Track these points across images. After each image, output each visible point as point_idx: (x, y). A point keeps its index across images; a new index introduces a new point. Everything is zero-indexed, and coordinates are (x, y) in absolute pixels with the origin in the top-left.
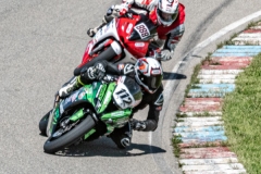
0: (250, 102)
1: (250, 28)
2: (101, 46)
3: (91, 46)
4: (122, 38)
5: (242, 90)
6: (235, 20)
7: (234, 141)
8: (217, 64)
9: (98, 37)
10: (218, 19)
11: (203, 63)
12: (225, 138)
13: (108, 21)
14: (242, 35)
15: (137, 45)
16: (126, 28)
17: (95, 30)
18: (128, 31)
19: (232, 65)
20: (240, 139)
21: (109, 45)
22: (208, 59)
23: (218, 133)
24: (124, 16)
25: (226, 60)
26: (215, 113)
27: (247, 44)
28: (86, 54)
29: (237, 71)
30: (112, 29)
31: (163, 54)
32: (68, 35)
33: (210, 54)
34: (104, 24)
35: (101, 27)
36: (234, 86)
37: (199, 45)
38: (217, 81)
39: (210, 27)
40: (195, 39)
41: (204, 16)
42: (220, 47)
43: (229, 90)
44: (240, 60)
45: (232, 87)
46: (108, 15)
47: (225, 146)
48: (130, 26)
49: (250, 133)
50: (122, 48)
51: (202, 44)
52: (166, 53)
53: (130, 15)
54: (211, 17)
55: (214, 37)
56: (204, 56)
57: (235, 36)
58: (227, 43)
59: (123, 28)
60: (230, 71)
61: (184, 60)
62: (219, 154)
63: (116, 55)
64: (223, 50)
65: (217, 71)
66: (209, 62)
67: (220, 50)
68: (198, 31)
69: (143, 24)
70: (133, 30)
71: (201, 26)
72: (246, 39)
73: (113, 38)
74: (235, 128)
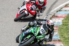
0: (66, 28)
1: (66, 6)
2: (22, 12)
3: (19, 12)
4: (28, 10)
5: (64, 24)
6: (62, 4)
7: (62, 39)
8: (57, 17)
9: (21, 9)
10: (57, 4)
11: (53, 17)
12: (59, 38)
13: (24, 5)
14: (64, 8)
15: (32, 11)
16: (29, 7)
17: (20, 7)
18: (30, 8)
19: (61, 17)
20: (64, 39)
21: (24, 12)
22: (54, 15)
23: (57, 37)
24: (28, 3)
25: (59, 16)
26: (56, 31)
27: (65, 11)
28: (17, 14)
29: (62, 19)
30: (25, 7)
31: (40, 14)
32: (13, 9)
33: (55, 14)
34: (23, 6)
35: (22, 6)
36: (62, 23)
37: (51, 11)
38: (57, 22)
39: (54, 6)
40: (50, 10)
41: (53, 3)
42: (57, 12)
43: (60, 24)
44: (63, 16)
45: (61, 23)
46: (24, 3)
47: (59, 41)
48: (30, 6)
49: (67, 37)
50: (28, 12)
51: (52, 11)
52: (41, 14)
53: (30, 3)
54: (55, 3)
55: (56, 9)
56: (53, 15)
57: (62, 8)
58: (59, 11)
59: (28, 7)
60: (61, 19)
61: (47, 16)
62: (58, 43)
63: (26, 15)
64: (58, 13)
65: (57, 19)
66: (54, 16)
67: (57, 13)
68: (51, 7)
69: (34, 5)
70: (31, 7)
71: (52, 6)
72: (65, 9)
73: (25, 10)
74: (62, 35)
